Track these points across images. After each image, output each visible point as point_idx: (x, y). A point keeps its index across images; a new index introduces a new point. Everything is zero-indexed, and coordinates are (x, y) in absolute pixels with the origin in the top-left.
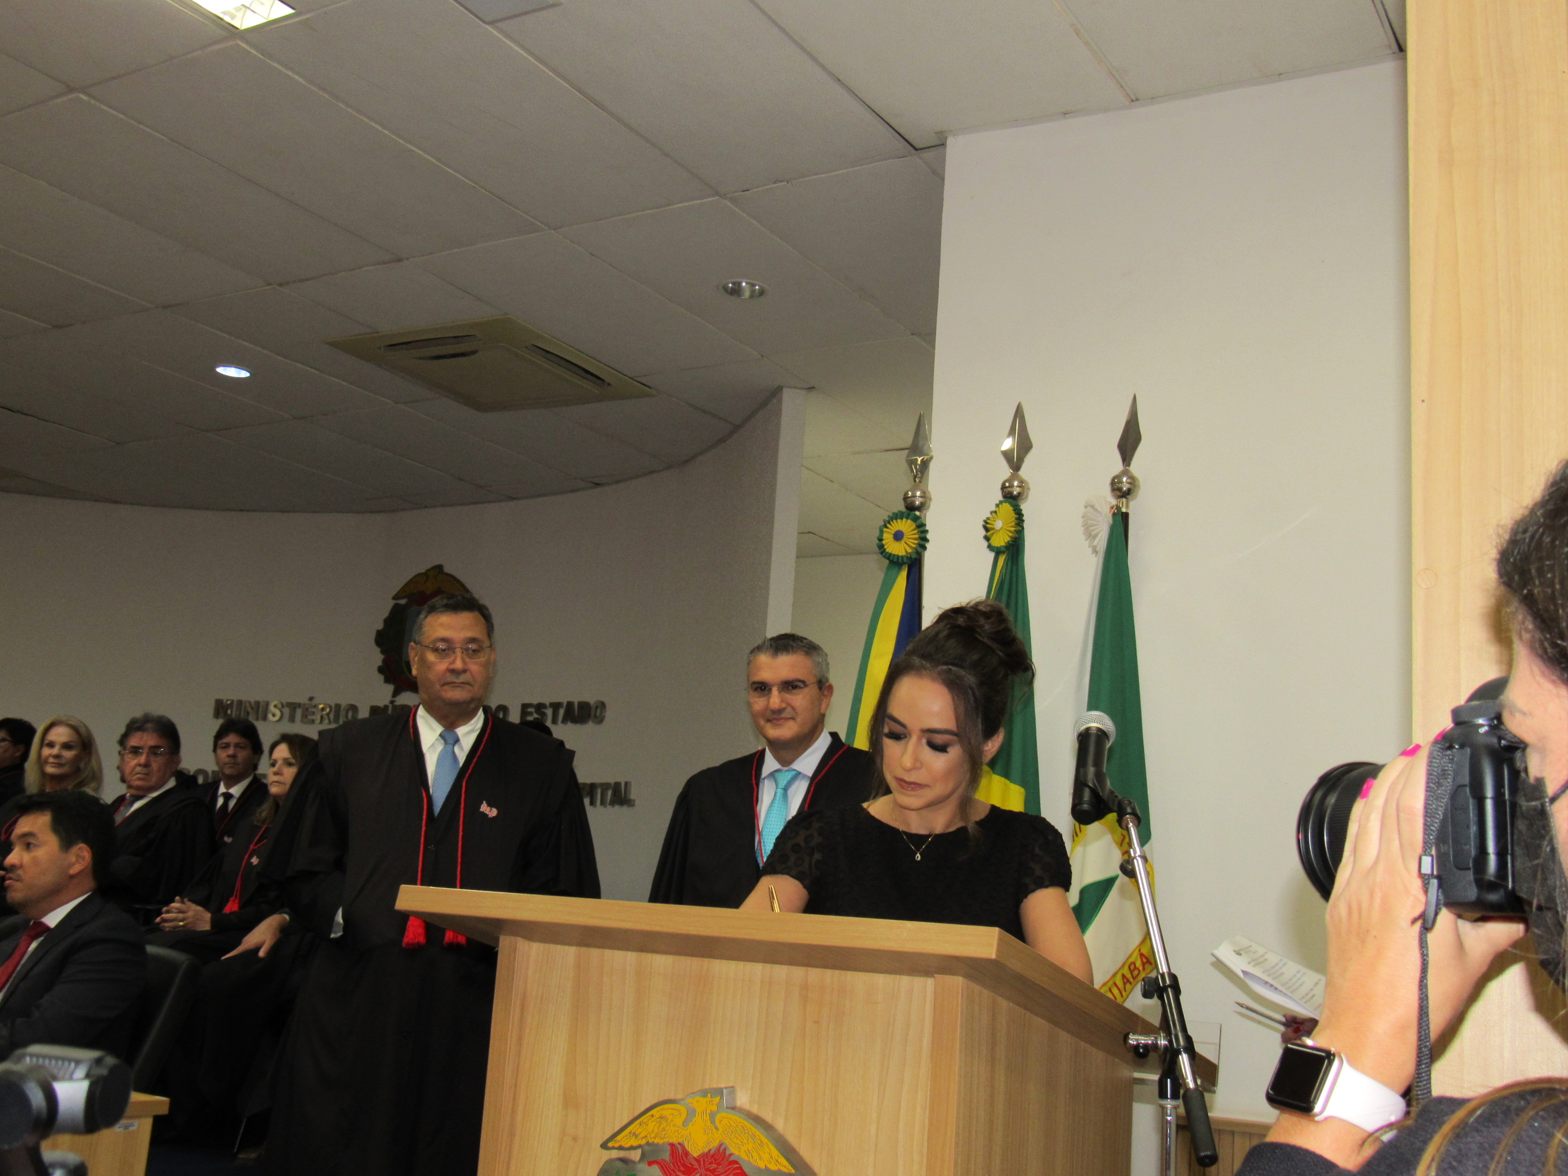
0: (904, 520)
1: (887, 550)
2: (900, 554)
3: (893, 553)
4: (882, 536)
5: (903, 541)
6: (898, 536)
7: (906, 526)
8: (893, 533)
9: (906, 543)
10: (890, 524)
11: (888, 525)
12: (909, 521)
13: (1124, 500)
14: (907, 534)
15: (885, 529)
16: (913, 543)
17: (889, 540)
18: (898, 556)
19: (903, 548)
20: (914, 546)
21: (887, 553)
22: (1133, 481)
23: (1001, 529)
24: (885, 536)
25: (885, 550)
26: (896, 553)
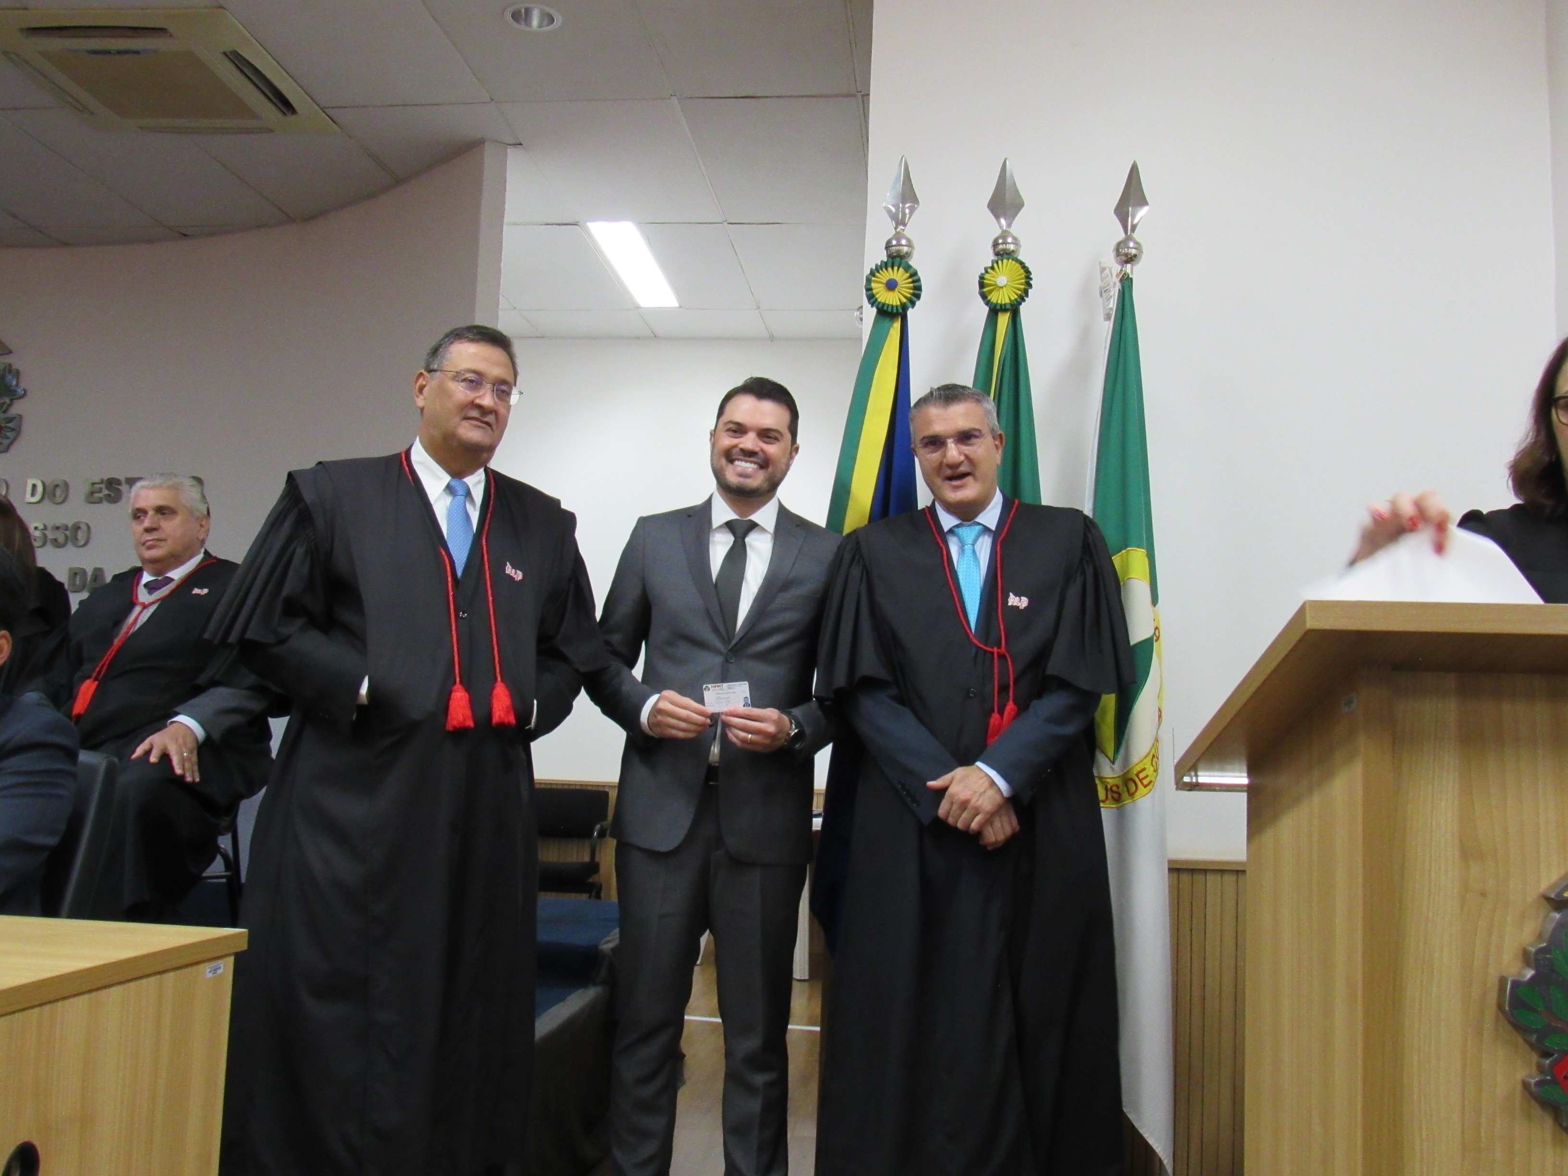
0: (896, 268)
1: (879, 300)
2: (894, 304)
3: (887, 302)
4: (870, 285)
5: (896, 289)
6: (891, 285)
7: (899, 275)
8: (885, 282)
9: (899, 292)
10: (879, 272)
11: (877, 274)
12: (901, 269)
13: (1129, 266)
14: (900, 283)
15: (873, 279)
16: (908, 293)
17: (880, 289)
18: (892, 306)
19: (897, 298)
20: (909, 296)
21: (880, 303)
22: (1138, 247)
23: (1005, 286)
24: (873, 285)
25: (876, 300)
26: (891, 303)
